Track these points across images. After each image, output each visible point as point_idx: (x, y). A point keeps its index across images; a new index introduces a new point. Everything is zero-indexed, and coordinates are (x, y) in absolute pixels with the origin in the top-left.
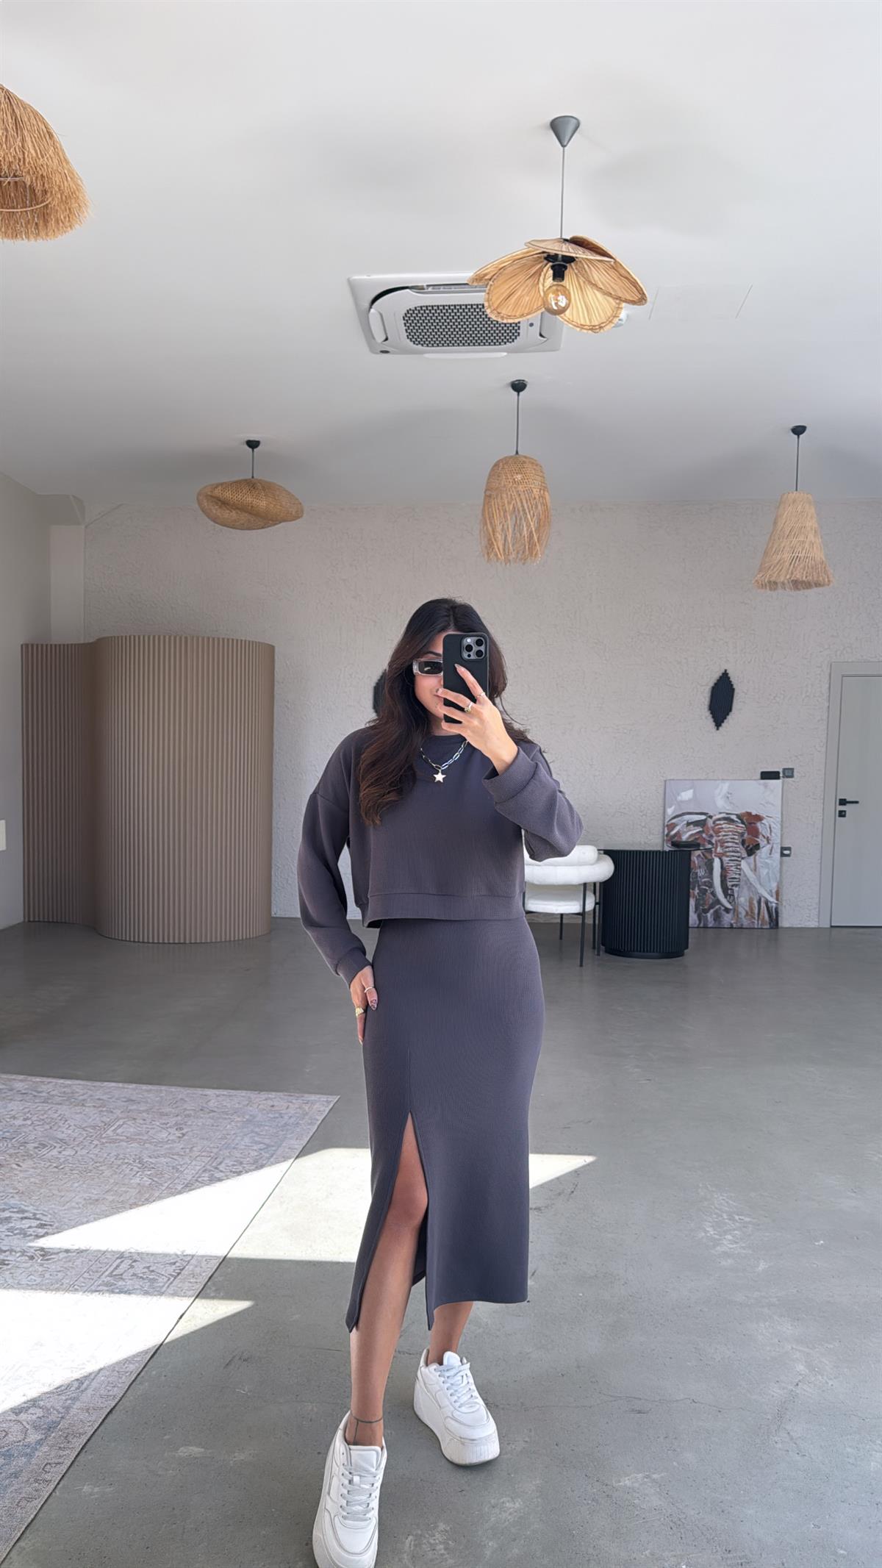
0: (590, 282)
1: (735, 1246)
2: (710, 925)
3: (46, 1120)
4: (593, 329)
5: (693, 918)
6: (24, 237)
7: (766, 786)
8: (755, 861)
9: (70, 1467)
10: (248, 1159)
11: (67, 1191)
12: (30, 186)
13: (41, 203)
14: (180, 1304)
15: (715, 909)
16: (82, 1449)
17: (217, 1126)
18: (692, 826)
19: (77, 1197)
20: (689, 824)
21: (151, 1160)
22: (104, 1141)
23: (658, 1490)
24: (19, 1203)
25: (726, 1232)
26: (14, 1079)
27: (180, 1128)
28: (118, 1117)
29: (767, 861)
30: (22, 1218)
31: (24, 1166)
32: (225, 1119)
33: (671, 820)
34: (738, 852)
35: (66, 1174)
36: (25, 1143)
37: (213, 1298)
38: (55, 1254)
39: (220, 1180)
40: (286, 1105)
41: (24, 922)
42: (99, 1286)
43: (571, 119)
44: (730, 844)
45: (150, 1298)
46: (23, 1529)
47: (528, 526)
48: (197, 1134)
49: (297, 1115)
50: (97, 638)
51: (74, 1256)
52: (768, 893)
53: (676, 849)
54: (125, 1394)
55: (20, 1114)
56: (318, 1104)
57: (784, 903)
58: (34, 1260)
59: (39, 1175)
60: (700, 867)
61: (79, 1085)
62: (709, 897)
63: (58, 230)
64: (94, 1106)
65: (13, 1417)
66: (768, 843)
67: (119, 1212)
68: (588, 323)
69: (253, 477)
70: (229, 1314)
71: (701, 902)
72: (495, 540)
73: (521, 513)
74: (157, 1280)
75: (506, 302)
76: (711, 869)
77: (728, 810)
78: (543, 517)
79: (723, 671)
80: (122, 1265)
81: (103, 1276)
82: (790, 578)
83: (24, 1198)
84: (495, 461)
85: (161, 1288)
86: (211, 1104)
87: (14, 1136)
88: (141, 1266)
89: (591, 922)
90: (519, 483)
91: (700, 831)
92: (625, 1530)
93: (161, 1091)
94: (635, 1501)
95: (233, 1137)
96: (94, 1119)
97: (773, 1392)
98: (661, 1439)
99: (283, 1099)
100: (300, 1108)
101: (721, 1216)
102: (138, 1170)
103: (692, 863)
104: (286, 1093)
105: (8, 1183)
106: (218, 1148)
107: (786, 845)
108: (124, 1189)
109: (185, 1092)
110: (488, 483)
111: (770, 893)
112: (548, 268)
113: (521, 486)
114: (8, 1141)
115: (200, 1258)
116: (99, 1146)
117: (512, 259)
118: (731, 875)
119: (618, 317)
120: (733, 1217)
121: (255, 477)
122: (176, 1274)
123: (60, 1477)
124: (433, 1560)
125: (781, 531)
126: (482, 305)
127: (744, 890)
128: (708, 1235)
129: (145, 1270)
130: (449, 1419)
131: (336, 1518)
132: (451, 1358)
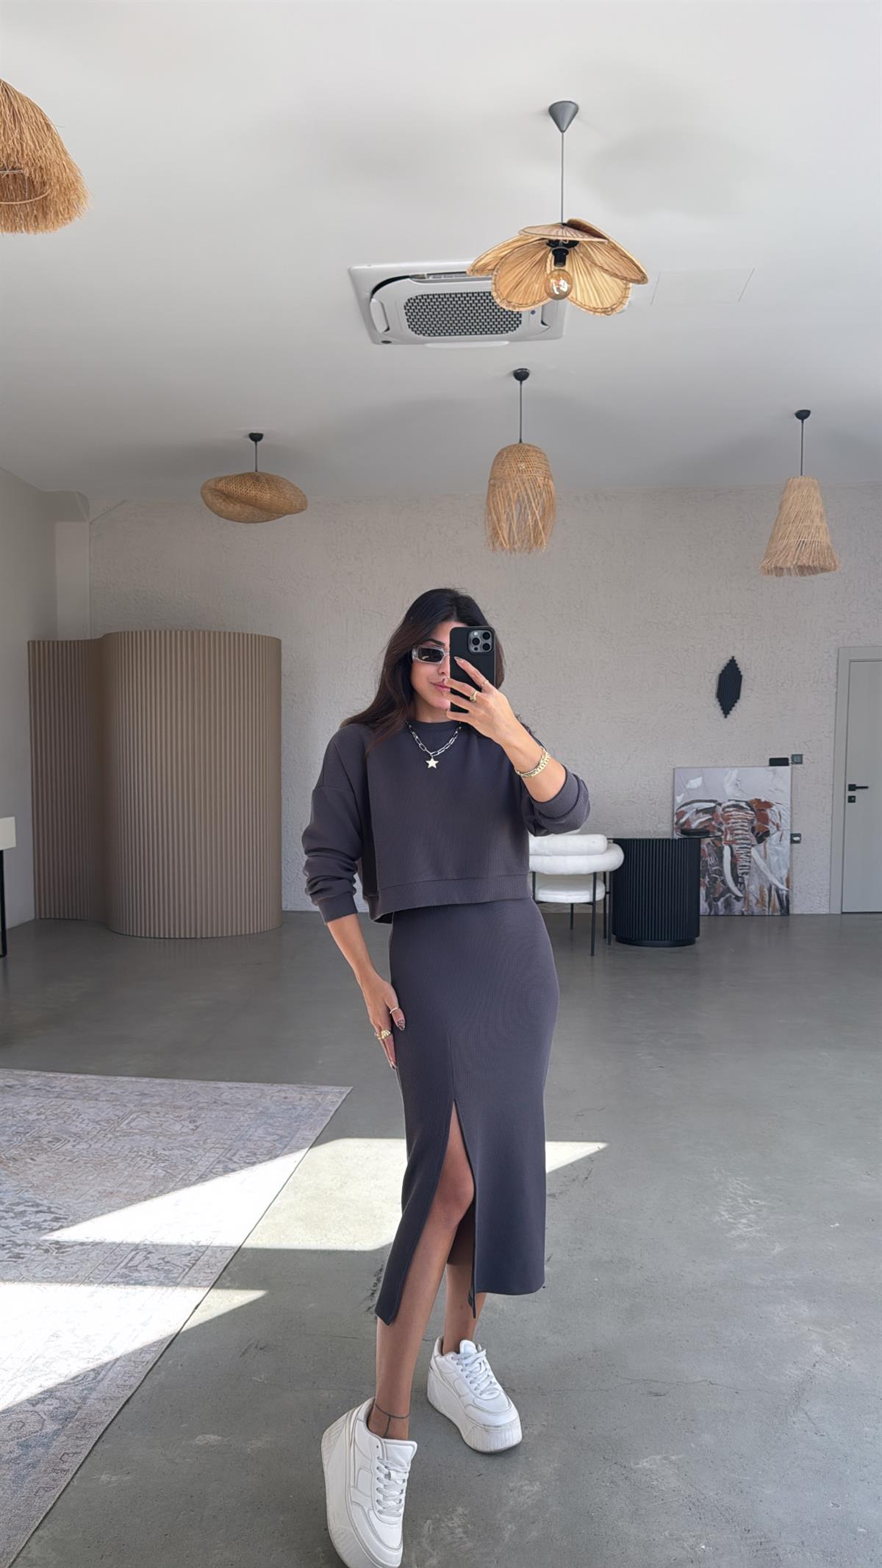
0: (596, 264)
1: (750, 1229)
2: (721, 913)
3: (60, 1114)
4: (605, 311)
5: (704, 906)
6: (23, 229)
7: (775, 773)
8: (765, 848)
9: (88, 1456)
10: (262, 1150)
11: (82, 1184)
12: (29, 178)
13: (40, 195)
14: (195, 1295)
15: (724, 898)
16: (99, 1438)
17: (230, 1118)
18: (701, 813)
19: (92, 1190)
20: (698, 812)
21: (165, 1152)
22: (118, 1134)
23: (676, 1471)
24: (33, 1197)
25: (742, 1216)
26: (27, 1075)
27: (194, 1121)
28: (131, 1110)
29: (777, 847)
30: (37, 1212)
31: (38, 1160)
32: (239, 1111)
33: (680, 808)
34: (748, 839)
35: (80, 1167)
36: (40, 1137)
37: (228, 1288)
38: (70, 1247)
39: (233, 1170)
40: (300, 1096)
41: (35, 919)
42: (114, 1277)
43: (571, 104)
44: (740, 832)
45: (165, 1289)
46: (41, 1518)
47: (534, 514)
48: (211, 1126)
49: (311, 1106)
50: (103, 634)
51: (89, 1249)
52: (779, 881)
53: (686, 837)
54: (141, 1383)
55: (34, 1109)
56: (331, 1095)
57: (794, 890)
58: (49, 1251)
59: (53, 1168)
60: (710, 855)
62: (719, 886)
63: (57, 221)
64: (108, 1100)
65: (31, 1408)
66: (778, 829)
67: (133, 1204)
68: (601, 306)
69: (256, 471)
70: (244, 1303)
71: (712, 890)
72: (500, 529)
73: (526, 501)
74: (172, 1271)
75: (515, 291)
76: (721, 857)
77: (737, 797)
78: (548, 505)
79: (731, 658)
80: (137, 1257)
81: (119, 1267)
82: (796, 564)
83: (38, 1192)
84: (499, 450)
85: (177, 1278)
86: (224, 1096)
87: (28, 1130)
88: (156, 1258)
89: (602, 911)
90: (523, 472)
91: (709, 819)
92: (644, 1511)
93: (174, 1085)
94: (653, 1483)
95: (247, 1129)
96: (108, 1113)
97: (790, 1372)
98: (679, 1420)
99: (295, 1091)
100: (313, 1099)
101: (737, 1200)
102: (152, 1162)
103: (702, 852)
104: (298, 1085)
105: (22, 1177)
106: (231, 1139)
107: (795, 832)
108: (137, 1181)
109: (198, 1086)
110: (492, 472)
111: (781, 880)
112: (551, 255)
113: (525, 475)
114: (22, 1135)
115: (215, 1249)
116: (113, 1140)
117: (510, 247)
118: (741, 862)
119: (627, 297)
120: (748, 1201)
121: (258, 470)
122: (191, 1265)
123: (78, 1466)
124: (451, 1543)
125: (787, 515)
126: (488, 293)
127: (754, 878)
128: (723, 1219)
129: (161, 1261)
130: (471, 1407)
131: (371, 1513)
132: (467, 1346)
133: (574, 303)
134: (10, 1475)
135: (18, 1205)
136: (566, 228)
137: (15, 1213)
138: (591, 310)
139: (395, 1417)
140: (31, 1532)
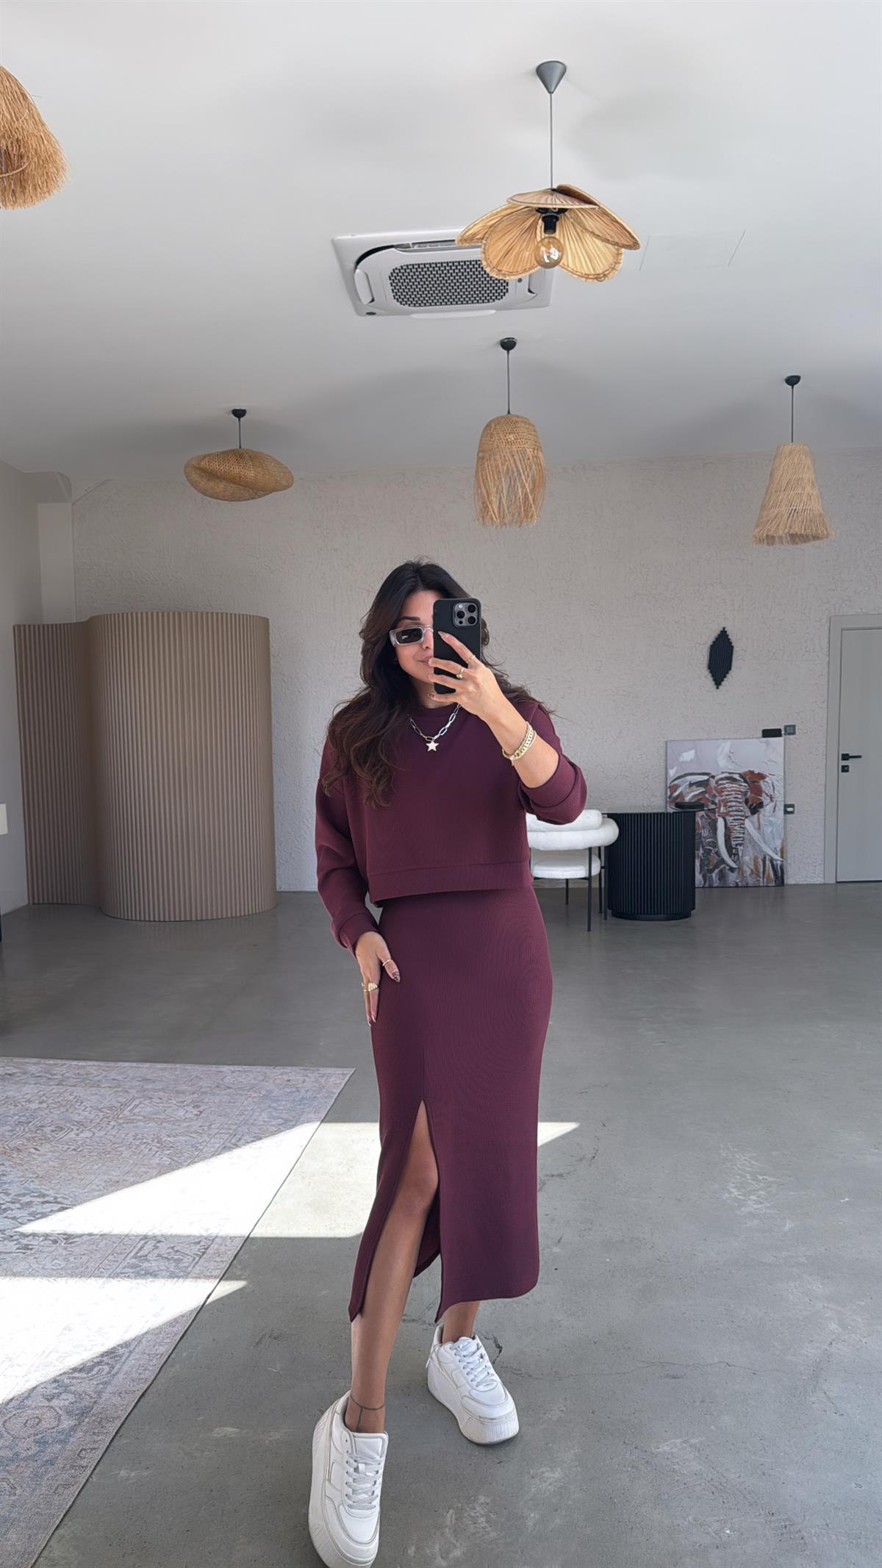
0: (587, 230)
1: (760, 1206)
2: (716, 885)
3: (62, 1102)
4: (598, 277)
5: (699, 877)
7: (768, 744)
8: (759, 819)
9: (106, 1451)
13: (17, 169)
14: (206, 1284)
15: (719, 869)
16: (116, 1433)
17: (234, 1103)
18: (694, 787)
19: (97, 1180)
20: (691, 785)
21: (169, 1139)
22: (121, 1121)
23: (697, 1455)
24: (39, 1187)
25: (750, 1193)
26: (27, 1063)
27: (197, 1106)
28: (134, 1096)
29: (770, 818)
30: (43, 1203)
31: (42, 1150)
32: (242, 1095)
33: (672, 782)
34: (741, 811)
35: (85, 1156)
36: (43, 1126)
37: (239, 1278)
38: (78, 1237)
40: (303, 1078)
41: (29, 904)
42: (124, 1268)
43: (559, 64)
44: (733, 804)
45: (176, 1280)
46: (62, 1516)
47: (523, 487)
48: (215, 1111)
49: (314, 1089)
50: (90, 616)
51: (97, 1239)
52: (773, 851)
53: (680, 810)
54: (156, 1376)
55: (37, 1097)
56: (334, 1077)
57: (789, 861)
58: (57, 1242)
59: (57, 1158)
60: (704, 828)
61: (93, 1065)
62: (714, 857)
63: (36, 195)
64: (110, 1087)
65: (46, 1404)
66: (772, 800)
68: (593, 273)
69: (240, 447)
71: (706, 862)
72: (490, 503)
73: (516, 474)
74: (182, 1260)
75: (506, 257)
76: (714, 829)
77: (730, 769)
78: (538, 477)
79: (722, 629)
80: (146, 1247)
81: (128, 1258)
82: (788, 532)
83: (44, 1183)
84: (487, 422)
85: (187, 1267)
86: (226, 1080)
87: (30, 1120)
88: (165, 1247)
89: (598, 886)
90: (512, 443)
91: (702, 792)
92: (666, 1497)
93: (176, 1069)
94: (675, 1467)
95: (251, 1113)
96: (110, 1100)
97: (807, 1352)
98: (697, 1403)
99: (298, 1073)
100: (316, 1081)
101: (745, 1177)
102: (157, 1150)
103: (696, 826)
104: (301, 1068)
105: (27, 1168)
106: (236, 1124)
107: (789, 802)
109: (200, 1070)
110: (480, 444)
111: (775, 851)
112: (540, 222)
113: (514, 447)
114: (25, 1125)
115: (223, 1238)
116: (116, 1127)
117: (499, 215)
118: (735, 834)
119: (619, 263)
120: (757, 1177)
121: (243, 447)
122: (201, 1254)
123: (96, 1462)
124: (475, 1533)
125: (778, 484)
126: (476, 261)
127: (749, 849)
128: (733, 1196)
129: (170, 1250)
130: (468, 1398)
131: (341, 1507)
132: (466, 1341)
133: (567, 270)
134: (28, 1473)
135: (24, 1196)
136: (556, 194)
137: (21, 1204)
138: (583, 277)
140: (51, 1532)
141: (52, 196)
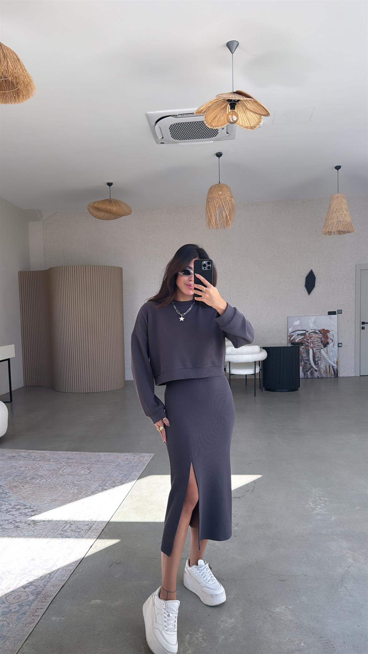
0: (247, 109)
1: (321, 510)
2: (309, 377)
3: (34, 468)
4: (251, 128)
5: (301, 374)
6: (10, 102)
7: (330, 318)
8: (327, 349)
9: (47, 609)
10: (117, 481)
11: (43, 497)
12: (11, 81)
13: (16, 88)
14: (90, 541)
15: (311, 370)
16: (51, 602)
17: (105, 468)
18: (300, 336)
19: (47, 499)
20: (298, 335)
21: (78, 482)
22: (58, 475)
23: (291, 613)
24: (24, 502)
25: (318, 505)
26: (21, 452)
27: (89, 469)
28: (64, 465)
29: (332, 349)
30: (25, 508)
31: (26, 487)
32: (108, 464)
33: (290, 334)
34: (320, 346)
35: (43, 489)
36: (26, 477)
37: (104, 538)
38: (38, 522)
39: (106, 490)
40: (133, 458)
41: (24, 386)
42: (57, 535)
43: (236, 42)
44: (316, 343)
45: (78, 539)
46: (28, 636)
47: (225, 213)
48: (96, 471)
49: (138, 462)
50: (49, 268)
51: (46, 523)
52: (333, 363)
53: (293, 346)
54: (68, 579)
55: (24, 466)
56: (146, 457)
57: (340, 367)
58: (30, 525)
59: (32, 490)
60: (304, 353)
61: (48, 453)
62: (308, 365)
63: (24, 99)
64: (54, 461)
65: (23, 590)
66: (332, 341)
67: (64, 504)
68: (249, 126)
69: (110, 198)
70: (110, 545)
71: (305, 368)
72: (212, 219)
73: (222, 208)
74: (81, 532)
75: (214, 120)
76: (308, 354)
77: (314, 328)
78: (232, 209)
79: (311, 270)
80: (67, 526)
81: (59, 531)
82: (337, 230)
83: (26, 500)
84: (210, 187)
85: (83, 535)
86: (102, 459)
87: (21, 475)
88: (74, 526)
89: (259, 378)
90: (221, 195)
91: (303, 338)
92: (277, 630)
93: (81, 454)
94: (282, 618)
95: (111, 472)
96: (54, 467)
97: (339, 571)
98: (292, 592)
99: (131, 455)
100: (139, 459)
101: (316, 498)
102: (72, 487)
103: (300, 351)
104: (133, 453)
105: (19, 494)
106: (105, 476)
107: (339, 342)
108: (66, 495)
109: (91, 454)
110: (208, 196)
111: (334, 363)
112: (229, 105)
113: (222, 197)
114: (19, 477)
115: (98, 522)
116: (56, 478)
117: (212, 102)
118: (317, 356)
119: (261, 122)
120: (321, 499)
121: (111, 198)
122: (89, 529)
123: (43, 614)
124: (197, 644)
125: (332, 210)
126: (202, 121)
127: (323, 362)
128: (310, 506)
129: (76, 528)
130: (204, 588)
131: (163, 631)
132: (201, 562)
133: (239, 125)
134: (15, 618)
135: (17, 506)
136: (235, 94)
137: (16, 509)
138: (245, 128)
139: (170, 592)
140: (24, 642)
141: (30, 98)
